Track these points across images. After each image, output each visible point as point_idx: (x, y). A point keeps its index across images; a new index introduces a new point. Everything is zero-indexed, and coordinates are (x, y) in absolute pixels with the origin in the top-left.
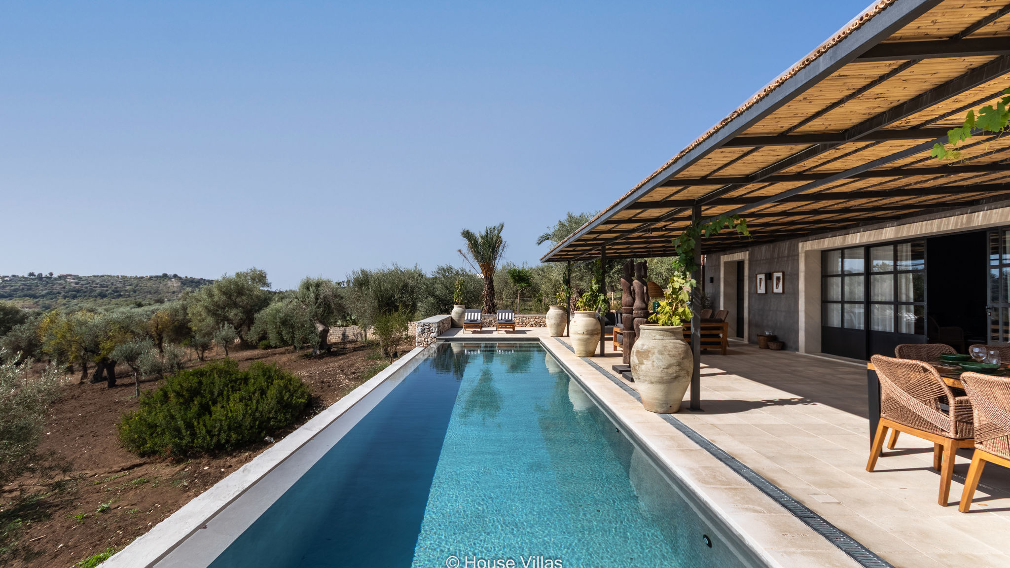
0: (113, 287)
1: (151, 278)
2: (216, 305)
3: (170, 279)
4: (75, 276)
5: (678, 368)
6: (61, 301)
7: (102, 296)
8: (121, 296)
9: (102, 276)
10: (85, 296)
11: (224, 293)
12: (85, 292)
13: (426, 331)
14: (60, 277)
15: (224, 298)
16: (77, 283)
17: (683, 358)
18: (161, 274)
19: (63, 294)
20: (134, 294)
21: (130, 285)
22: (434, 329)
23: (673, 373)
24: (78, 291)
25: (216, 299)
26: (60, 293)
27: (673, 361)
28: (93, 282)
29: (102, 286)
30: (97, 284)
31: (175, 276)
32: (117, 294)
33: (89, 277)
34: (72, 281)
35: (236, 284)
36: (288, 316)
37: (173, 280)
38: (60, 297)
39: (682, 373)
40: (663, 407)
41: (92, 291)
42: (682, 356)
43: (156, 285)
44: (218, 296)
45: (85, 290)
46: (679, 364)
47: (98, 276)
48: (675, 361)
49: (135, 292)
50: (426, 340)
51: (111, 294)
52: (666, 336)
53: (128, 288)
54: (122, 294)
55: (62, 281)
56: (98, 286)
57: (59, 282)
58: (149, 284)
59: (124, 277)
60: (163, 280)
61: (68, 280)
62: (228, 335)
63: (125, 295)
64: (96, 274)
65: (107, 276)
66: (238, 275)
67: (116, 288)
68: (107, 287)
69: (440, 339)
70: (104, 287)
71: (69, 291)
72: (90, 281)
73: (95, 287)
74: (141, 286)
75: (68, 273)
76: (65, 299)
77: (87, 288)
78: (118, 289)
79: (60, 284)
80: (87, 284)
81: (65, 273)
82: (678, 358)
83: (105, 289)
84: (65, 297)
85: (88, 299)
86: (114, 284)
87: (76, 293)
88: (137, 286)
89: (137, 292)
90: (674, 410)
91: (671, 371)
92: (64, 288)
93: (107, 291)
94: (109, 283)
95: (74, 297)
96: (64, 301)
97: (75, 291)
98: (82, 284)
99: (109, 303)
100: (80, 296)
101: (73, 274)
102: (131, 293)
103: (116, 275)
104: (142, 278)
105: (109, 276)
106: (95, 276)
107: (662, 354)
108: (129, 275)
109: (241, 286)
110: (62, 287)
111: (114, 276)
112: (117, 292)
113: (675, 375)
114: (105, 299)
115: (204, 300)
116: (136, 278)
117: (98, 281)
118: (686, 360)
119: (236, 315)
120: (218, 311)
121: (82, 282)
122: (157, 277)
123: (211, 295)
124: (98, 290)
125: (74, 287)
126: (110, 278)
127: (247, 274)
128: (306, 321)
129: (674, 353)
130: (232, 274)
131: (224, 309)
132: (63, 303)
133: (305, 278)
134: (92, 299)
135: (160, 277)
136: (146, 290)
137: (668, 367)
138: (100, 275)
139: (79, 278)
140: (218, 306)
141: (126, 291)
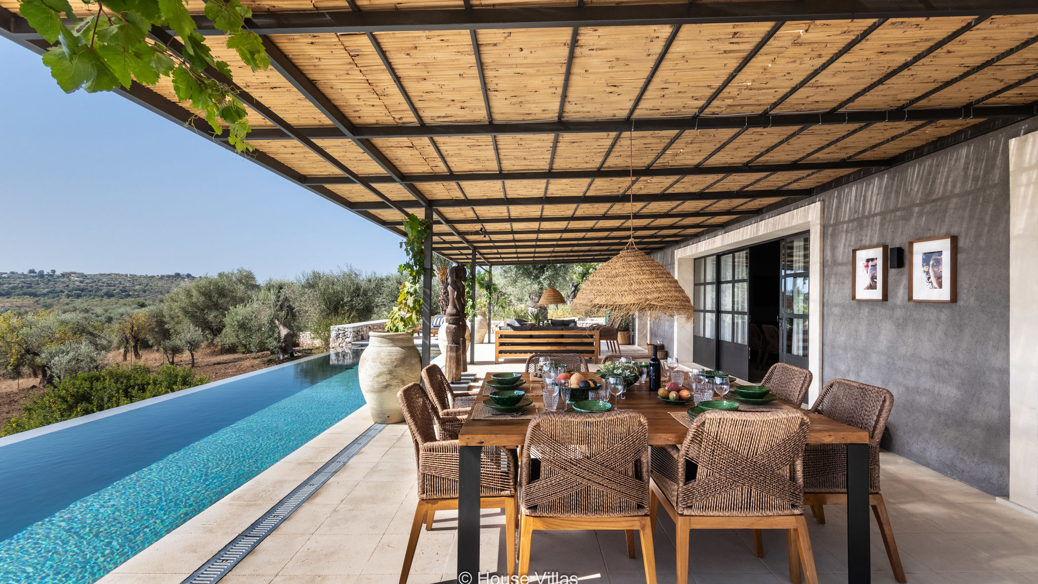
0: (121, 286)
1: (162, 277)
2: (194, 305)
3: (183, 278)
4: (80, 274)
5: (389, 377)
6: (64, 300)
7: (109, 295)
8: (129, 295)
9: (110, 275)
10: (90, 295)
11: (204, 294)
12: (90, 291)
13: (340, 336)
14: (63, 275)
15: (202, 299)
16: (81, 282)
17: (396, 367)
18: (173, 273)
19: (66, 292)
20: (144, 294)
21: (140, 285)
22: (349, 334)
23: (383, 382)
24: (83, 290)
25: (194, 300)
26: (63, 292)
27: (384, 369)
28: (99, 281)
29: (109, 285)
30: (103, 283)
31: (189, 276)
32: (125, 293)
33: (94, 275)
34: (76, 279)
35: (216, 284)
36: (246, 318)
37: (186, 280)
38: (63, 296)
39: (394, 382)
40: (381, 418)
41: (98, 290)
42: (395, 364)
43: (168, 285)
44: (197, 298)
45: (91, 289)
46: (390, 372)
47: (105, 274)
48: (385, 370)
49: (145, 292)
50: (341, 345)
51: (119, 293)
52: (384, 343)
53: (137, 287)
54: (130, 293)
55: (65, 279)
56: (105, 285)
57: (63, 280)
58: (160, 284)
59: (133, 276)
60: (176, 280)
61: (72, 278)
62: (193, 338)
63: (134, 295)
64: (103, 273)
65: (115, 274)
66: (220, 275)
67: (124, 287)
68: (115, 286)
69: (355, 345)
70: (112, 286)
71: (73, 290)
72: (96, 279)
73: (101, 286)
74: (151, 286)
75: (72, 271)
76: (68, 298)
77: (92, 286)
78: (127, 289)
79: (63, 282)
80: (93, 282)
81: (68, 271)
82: (390, 366)
83: (113, 288)
84: (68, 296)
85: (94, 298)
86: (123, 283)
87: (80, 293)
88: (147, 285)
89: (147, 292)
90: (394, 421)
91: (381, 379)
92: (68, 286)
93: (114, 290)
94: (117, 282)
95: (79, 296)
96: (68, 300)
97: (79, 290)
98: (87, 283)
99: (116, 303)
100: (85, 295)
101: (77, 272)
102: (140, 293)
103: (124, 273)
104: (153, 277)
105: (117, 275)
106: (101, 275)
107: (374, 362)
108: (138, 274)
109: (221, 286)
110: (65, 285)
111: (122, 275)
112: (125, 291)
113: (385, 384)
114: (112, 299)
115: (181, 300)
116: (146, 277)
117: (105, 280)
118: (400, 368)
119: (216, 317)
120: (196, 312)
121: (87, 281)
122: (169, 276)
123: (189, 295)
124: (105, 289)
125: (79, 286)
126: (118, 277)
127: (232, 274)
128: (264, 324)
129: (386, 360)
130: (214, 274)
131: (203, 310)
132: (65, 302)
133: (268, 279)
134: (98, 299)
135: (173, 276)
136: (157, 290)
137: (378, 376)
138: (107, 273)
139: (85, 277)
140: (198, 308)
141: (135, 290)
